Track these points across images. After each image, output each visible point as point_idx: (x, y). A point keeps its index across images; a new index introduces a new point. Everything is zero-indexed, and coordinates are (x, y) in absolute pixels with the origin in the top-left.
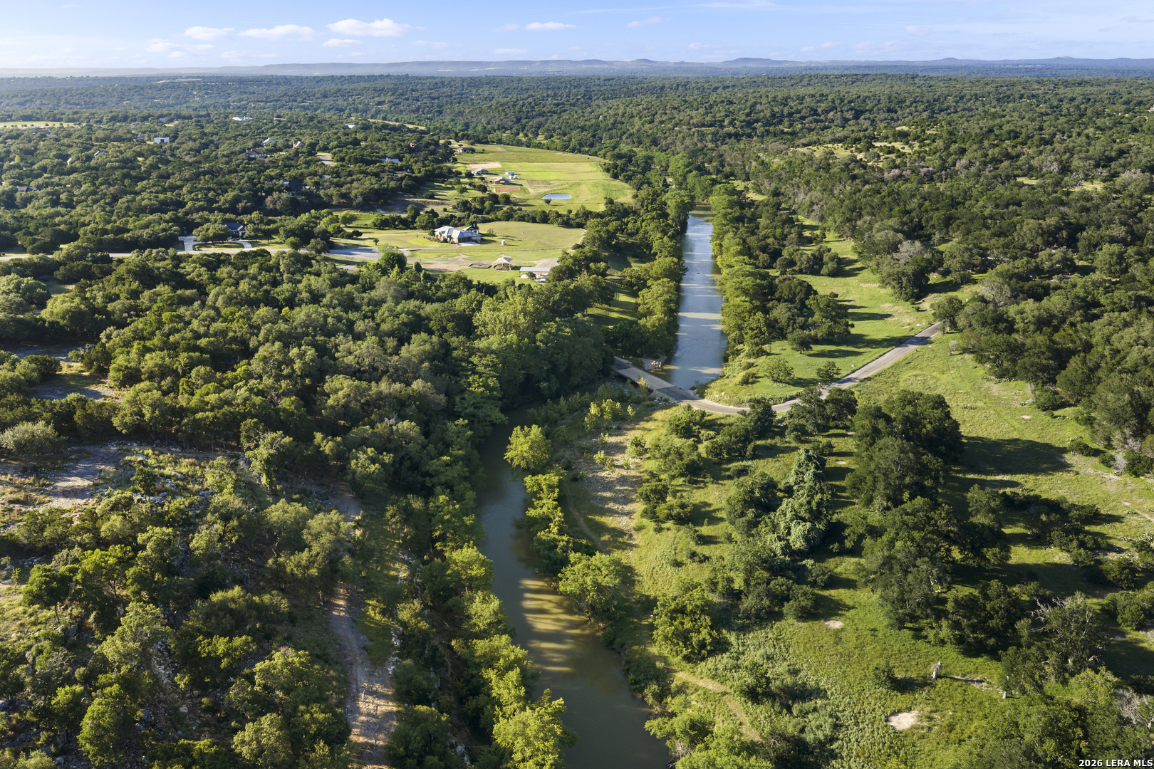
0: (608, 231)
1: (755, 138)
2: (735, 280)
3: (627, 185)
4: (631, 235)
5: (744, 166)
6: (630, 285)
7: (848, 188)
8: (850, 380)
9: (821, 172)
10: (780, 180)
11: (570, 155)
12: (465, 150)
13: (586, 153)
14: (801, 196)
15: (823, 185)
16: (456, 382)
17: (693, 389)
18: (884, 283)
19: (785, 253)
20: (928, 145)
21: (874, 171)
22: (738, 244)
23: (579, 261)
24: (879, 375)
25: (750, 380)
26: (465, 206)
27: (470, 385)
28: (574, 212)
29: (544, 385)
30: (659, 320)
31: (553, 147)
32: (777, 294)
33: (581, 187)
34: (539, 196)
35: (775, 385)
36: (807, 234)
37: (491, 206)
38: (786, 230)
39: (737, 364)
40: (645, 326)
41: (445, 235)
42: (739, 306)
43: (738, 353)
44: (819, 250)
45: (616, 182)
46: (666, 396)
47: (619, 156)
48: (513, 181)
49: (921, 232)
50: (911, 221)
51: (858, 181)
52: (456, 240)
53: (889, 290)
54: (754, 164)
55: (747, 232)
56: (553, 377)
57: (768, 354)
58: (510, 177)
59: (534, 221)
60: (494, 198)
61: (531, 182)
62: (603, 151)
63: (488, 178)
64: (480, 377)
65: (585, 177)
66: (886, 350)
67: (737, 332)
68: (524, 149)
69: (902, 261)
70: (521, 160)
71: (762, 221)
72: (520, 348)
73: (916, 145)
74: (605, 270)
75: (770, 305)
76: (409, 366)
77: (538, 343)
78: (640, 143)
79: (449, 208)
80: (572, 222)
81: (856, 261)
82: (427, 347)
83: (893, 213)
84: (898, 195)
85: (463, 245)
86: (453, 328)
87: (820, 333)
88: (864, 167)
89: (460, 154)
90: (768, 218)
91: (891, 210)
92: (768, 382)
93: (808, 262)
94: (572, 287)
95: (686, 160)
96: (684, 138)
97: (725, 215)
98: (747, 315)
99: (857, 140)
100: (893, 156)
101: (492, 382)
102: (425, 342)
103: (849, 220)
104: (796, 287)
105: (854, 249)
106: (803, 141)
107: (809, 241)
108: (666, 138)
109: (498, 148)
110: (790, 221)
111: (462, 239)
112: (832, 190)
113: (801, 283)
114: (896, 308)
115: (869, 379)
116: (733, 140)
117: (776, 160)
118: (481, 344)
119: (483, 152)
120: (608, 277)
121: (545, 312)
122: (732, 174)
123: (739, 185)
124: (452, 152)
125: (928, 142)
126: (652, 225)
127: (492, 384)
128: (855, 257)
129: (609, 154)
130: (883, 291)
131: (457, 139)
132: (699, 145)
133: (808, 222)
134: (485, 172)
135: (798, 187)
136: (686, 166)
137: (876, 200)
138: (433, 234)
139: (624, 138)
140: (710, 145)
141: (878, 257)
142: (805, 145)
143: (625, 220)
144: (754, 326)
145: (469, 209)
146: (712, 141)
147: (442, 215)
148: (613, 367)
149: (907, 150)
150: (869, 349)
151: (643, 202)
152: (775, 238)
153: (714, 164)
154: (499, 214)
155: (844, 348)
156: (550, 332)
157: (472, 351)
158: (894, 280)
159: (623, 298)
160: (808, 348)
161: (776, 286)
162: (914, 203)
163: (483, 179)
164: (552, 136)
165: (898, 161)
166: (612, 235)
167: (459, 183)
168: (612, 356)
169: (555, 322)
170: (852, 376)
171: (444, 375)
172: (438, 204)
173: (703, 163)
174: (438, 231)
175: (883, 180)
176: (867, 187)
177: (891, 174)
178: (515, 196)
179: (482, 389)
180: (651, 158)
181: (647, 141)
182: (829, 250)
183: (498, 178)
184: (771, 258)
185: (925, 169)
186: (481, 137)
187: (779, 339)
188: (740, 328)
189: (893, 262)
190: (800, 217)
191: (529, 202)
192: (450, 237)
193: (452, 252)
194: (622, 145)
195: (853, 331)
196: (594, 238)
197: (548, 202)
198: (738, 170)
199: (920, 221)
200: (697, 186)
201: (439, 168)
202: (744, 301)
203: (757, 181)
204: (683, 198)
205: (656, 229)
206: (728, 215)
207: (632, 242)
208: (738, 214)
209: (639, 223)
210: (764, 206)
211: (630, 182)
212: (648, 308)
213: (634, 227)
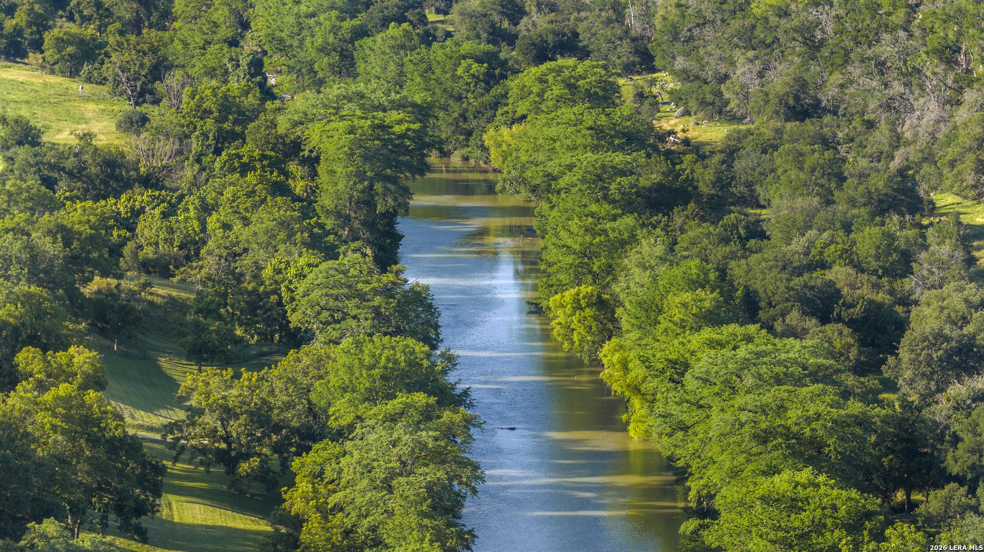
3: (77, 86)
4: (158, 267)
5: (619, 10)
6: (221, 452)
14: (928, 111)
19: (928, 317)
38: (903, 234)
90: (798, 189)
152: (858, 267)
203: (699, 60)
204: (380, 114)
205: (282, 235)
206: (612, 178)
207: (171, 298)
208: (656, 178)
209: (192, 213)
210: (765, 151)
211: (86, 67)
212: (347, 533)
213: (171, 231)
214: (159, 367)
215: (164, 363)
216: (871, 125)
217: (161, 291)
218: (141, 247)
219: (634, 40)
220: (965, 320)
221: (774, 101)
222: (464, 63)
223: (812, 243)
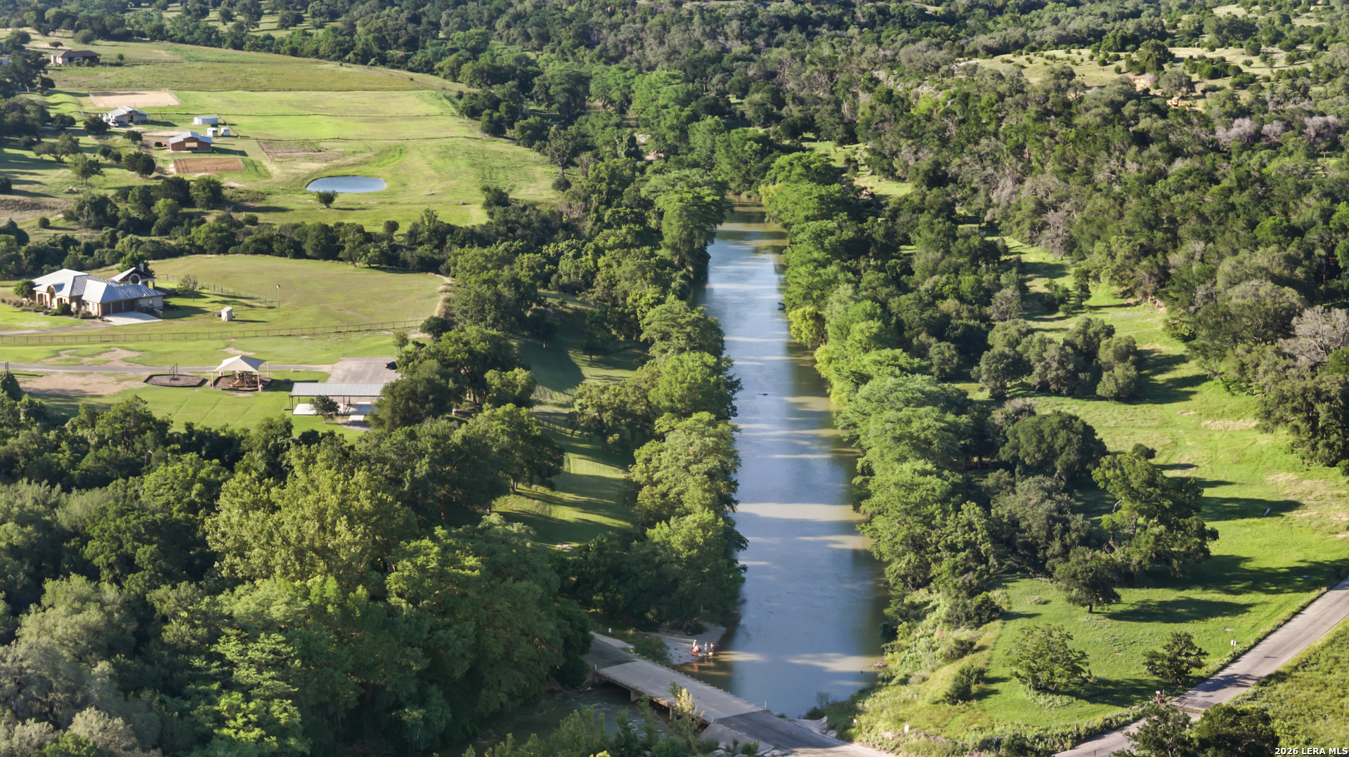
0: (515, 282)
1: (853, 30)
2: (890, 414)
3: (532, 154)
4: (570, 290)
5: (838, 104)
6: (598, 430)
7: (1132, 167)
8: (1231, 681)
9: (1053, 124)
10: (944, 142)
11: (358, 69)
12: (70, 57)
13: (400, 64)
14: (1006, 187)
15: (1063, 158)
16: (183, 713)
17: (814, 715)
18: (1269, 419)
19: (998, 339)
20: (1310, 55)
21: (1189, 122)
22: (871, 316)
23: (455, 364)
24: (1304, 664)
25: (974, 689)
26: (100, 211)
27: (221, 721)
28: (404, 228)
29: (413, 714)
30: (704, 527)
31: (309, 47)
32: (1005, 454)
33: (406, 159)
34: (300, 184)
35: (1042, 699)
36: (1038, 285)
37: (173, 212)
38: (987, 278)
39: (923, 643)
40: (665, 545)
41: (65, 295)
42: (911, 487)
43: (916, 613)
44: (1084, 332)
45: (500, 145)
46: (746, 739)
47: (495, 75)
48: (218, 143)
49: (1335, 283)
50: (1309, 254)
51: (1154, 148)
52: (94, 309)
53: (1283, 435)
54: (865, 99)
55: (886, 283)
56: (436, 694)
57: (1007, 616)
58: (209, 132)
59: (299, 253)
60: (179, 189)
61: (269, 144)
62: (448, 61)
63: (152, 134)
64: (248, 699)
65: (411, 130)
66: (1306, 597)
67: (911, 556)
68: (227, 53)
69: (1303, 361)
70: (227, 84)
71: (920, 252)
72: (346, 613)
73: (1281, 57)
74: (529, 389)
75: (990, 480)
76: (56, 673)
77: (394, 600)
78: (545, 38)
79: (56, 218)
80: (406, 255)
81: (1182, 359)
82: (93, 615)
83: (1260, 233)
84: (1263, 184)
85: (117, 321)
86: (153, 560)
87: (1134, 554)
88: (1163, 112)
89: (58, 69)
90: (930, 244)
91: (1252, 225)
92: (1020, 692)
93: (1061, 364)
94: (457, 436)
95: (680, 88)
96: (665, 27)
97: (818, 237)
98: (934, 508)
99: (1126, 42)
100: (1226, 83)
101: (282, 712)
102: (84, 600)
103: (1146, 251)
104: (1054, 434)
105: (1171, 327)
106: (982, 40)
107: (1048, 305)
108: (615, 27)
109: (160, 51)
110: (991, 253)
111: (112, 306)
112: (1089, 173)
113: (1068, 422)
114: (1307, 483)
115: (1279, 677)
116: (796, 34)
117: (925, 90)
118: (239, 603)
119: (120, 62)
120: (537, 409)
121: (402, 513)
122: (808, 124)
123: (831, 151)
124: (39, 62)
125: (1306, 48)
126: (629, 265)
127: (283, 718)
128: (1179, 348)
129: (467, 68)
130: (1265, 440)
131: (45, 28)
132: (709, 47)
133: (1033, 255)
134: (135, 117)
135: (996, 162)
136: (684, 103)
137: (1211, 199)
138: (29, 291)
139: (499, 24)
140: (738, 48)
141: (1240, 349)
142: (992, 52)
143: (550, 249)
144: (958, 537)
145: (113, 221)
146: (741, 36)
147: (39, 238)
148: (588, 660)
149: (1258, 68)
150: (1262, 597)
151: (586, 199)
152: (961, 299)
153: (757, 97)
154: (199, 234)
155: (1196, 594)
156: (422, 569)
157: (215, 625)
158: (1295, 410)
159: (578, 465)
160: (1112, 598)
161: (998, 430)
162: (1308, 209)
163: (136, 137)
164: (299, 19)
165: (1245, 97)
166: (525, 293)
167: (75, 148)
168: (584, 630)
169: (435, 539)
170: (1235, 669)
171: (146, 695)
172: (24, 207)
173: (723, 94)
174: (43, 283)
175: (1215, 147)
176: (1180, 165)
177: (1235, 131)
178: (233, 183)
179: (257, 732)
180: (584, 80)
181: (566, 35)
182: (1110, 332)
183: (179, 135)
184: (961, 351)
185: (1318, 120)
186: (108, 20)
187: (1025, 574)
188: (917, 544)
189: (1283, 363)
190: (1012, 242)
191: (273, 201)
192: (79, 300)
193: (89, 339)
194: (496, 45)
195: (1215, 548)
196: (480, 299)
197: (327, 199)
198: (823, 115)
199: (1331, 251)
200: (720, 156)
201: (14, 107)
202: (924, 473)
203: (881, 143)
204: (698, 189)
205: (639, 274)
206: (826, 237)
207: (576, 309)
208: (851, 234)
209: (590, 257)
210: (914, 212)
211: (537, 143)
212: (664, 495)
213: (577, 267)
214: (568, 357)
215: (571, 354)
216: (975, 191)
217: (571, 305)
218: (560, 277)
219: (846, 124)
220: (1018, 343)
221: (921, 174)
222: (749, 143)
223: (936, 283)
